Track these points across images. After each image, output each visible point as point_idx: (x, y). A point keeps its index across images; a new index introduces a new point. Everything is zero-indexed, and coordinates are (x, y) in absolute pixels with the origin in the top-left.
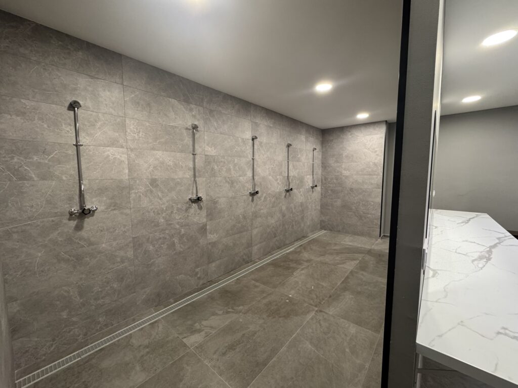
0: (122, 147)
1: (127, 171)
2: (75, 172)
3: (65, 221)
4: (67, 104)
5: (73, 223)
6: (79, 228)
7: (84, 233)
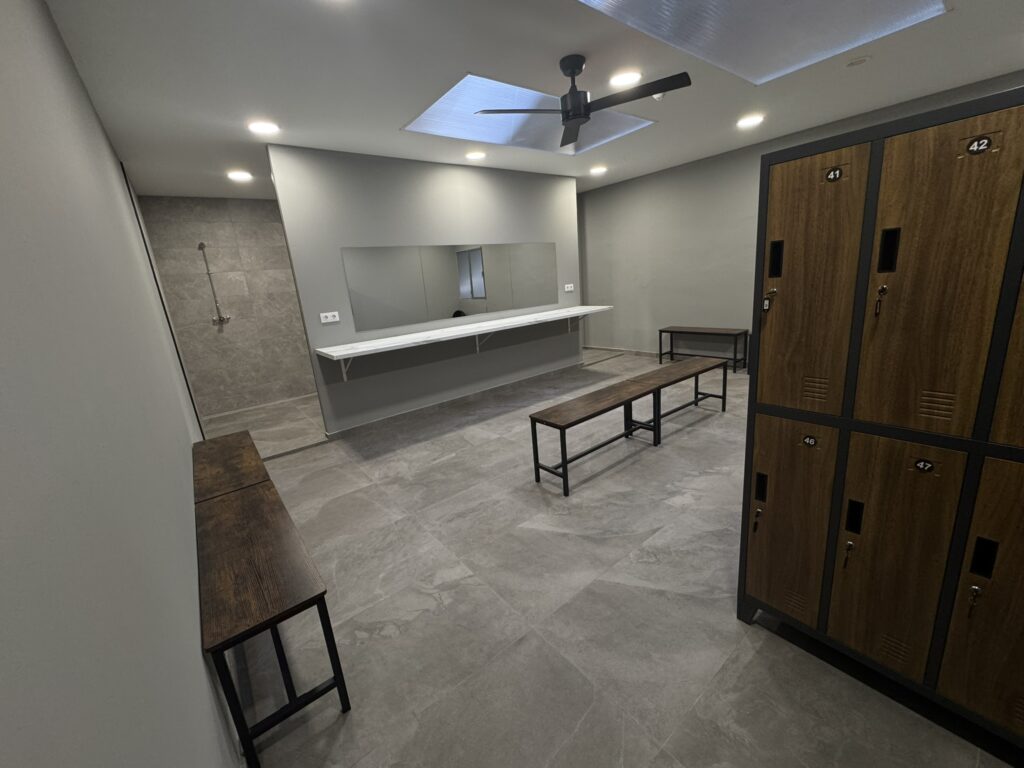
0: (239, 270)
1: (246, 289)
2: (211, 293)
3: (211, 326)
4: (197, 246)
5: (216, 328)
6: (220, 331)
7: (224, 334)
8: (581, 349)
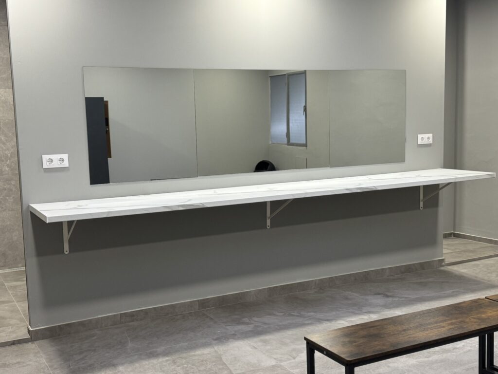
8: (440, 235)
